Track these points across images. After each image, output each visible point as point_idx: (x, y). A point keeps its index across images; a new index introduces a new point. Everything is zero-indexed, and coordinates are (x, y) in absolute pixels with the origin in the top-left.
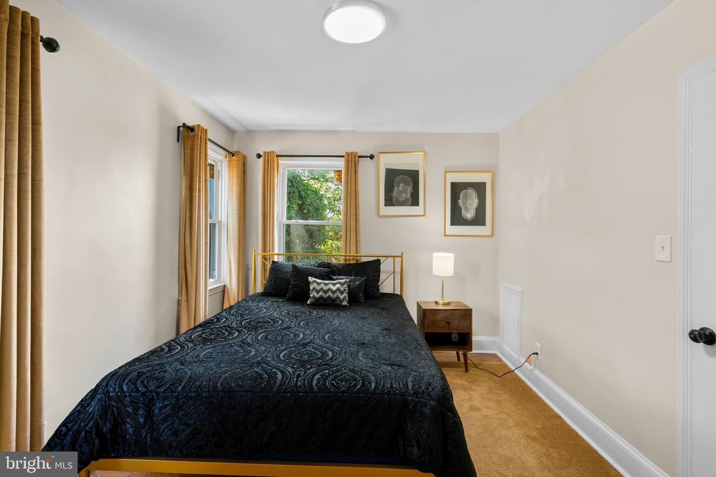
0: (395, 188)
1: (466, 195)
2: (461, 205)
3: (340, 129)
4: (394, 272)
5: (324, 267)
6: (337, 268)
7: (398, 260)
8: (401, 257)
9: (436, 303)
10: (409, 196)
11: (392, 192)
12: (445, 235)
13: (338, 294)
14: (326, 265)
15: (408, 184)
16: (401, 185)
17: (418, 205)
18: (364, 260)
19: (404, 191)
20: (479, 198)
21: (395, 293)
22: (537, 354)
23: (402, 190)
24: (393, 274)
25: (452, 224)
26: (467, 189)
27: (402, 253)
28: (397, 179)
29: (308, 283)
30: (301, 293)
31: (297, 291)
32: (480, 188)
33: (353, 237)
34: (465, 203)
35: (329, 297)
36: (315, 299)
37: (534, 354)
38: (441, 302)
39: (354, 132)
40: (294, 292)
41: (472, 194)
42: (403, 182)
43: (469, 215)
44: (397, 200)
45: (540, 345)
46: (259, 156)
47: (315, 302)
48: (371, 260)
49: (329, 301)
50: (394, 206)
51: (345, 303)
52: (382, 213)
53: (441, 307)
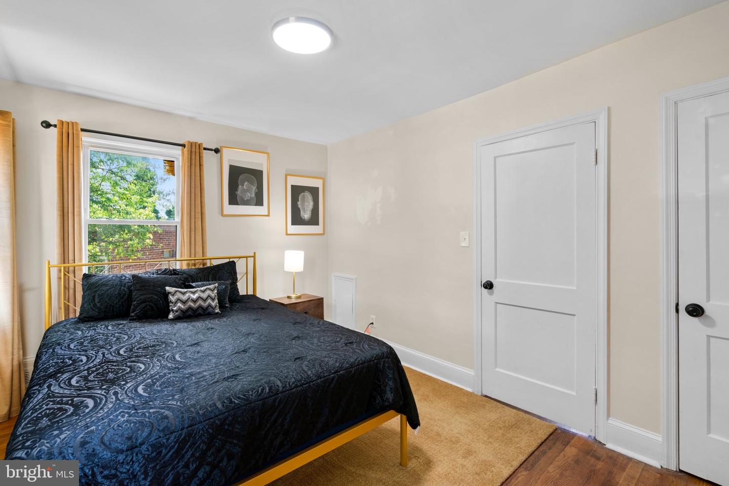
0: (240, 186)
1: (304, 197)
2: (299, 207)
3: (176, 112)
4: (247, 273)
5: (171, 275)
6: (188, 275)
7: (251, 260)
8: (254, 257)
9: (289, 297)
10: (253, 195)
11: (237, 190)
12: (287, 234)
13: (209, 301)
14: (173, 272)
15: (252, 184)
16: (246, 183)
17: (262, 205)
18: (215, 263)
19: (248, 190)
20: (313, 200)
21: (248, 294)
22: (372, 323)
23: (247, 189)
24: (246, 275)
25: (293, 224)
26: (304, 192)
27: (255, 253)
28: (241, 177)
29: (166, 295)
30: (155, 309)
31: (148, 307)
32: (314, 191)
33: (199, 238)
34: (303, 205)
35: (200, 307)
36: (182, 311)
37: (371, 324)
38: (293, 296)
39: (192, 119)
40: (144, 308)
41: (308, 196)
42: (248, 181)
43: (306, 215)
44: (242, 199)
45: (375, 317)
46: (47, 125)
47: (181, 316)
48: (224, 262)
49: (200, 311)
50: (238, 205)
51: (217, 310)
52: (225, 212)
53: (293, 301)
